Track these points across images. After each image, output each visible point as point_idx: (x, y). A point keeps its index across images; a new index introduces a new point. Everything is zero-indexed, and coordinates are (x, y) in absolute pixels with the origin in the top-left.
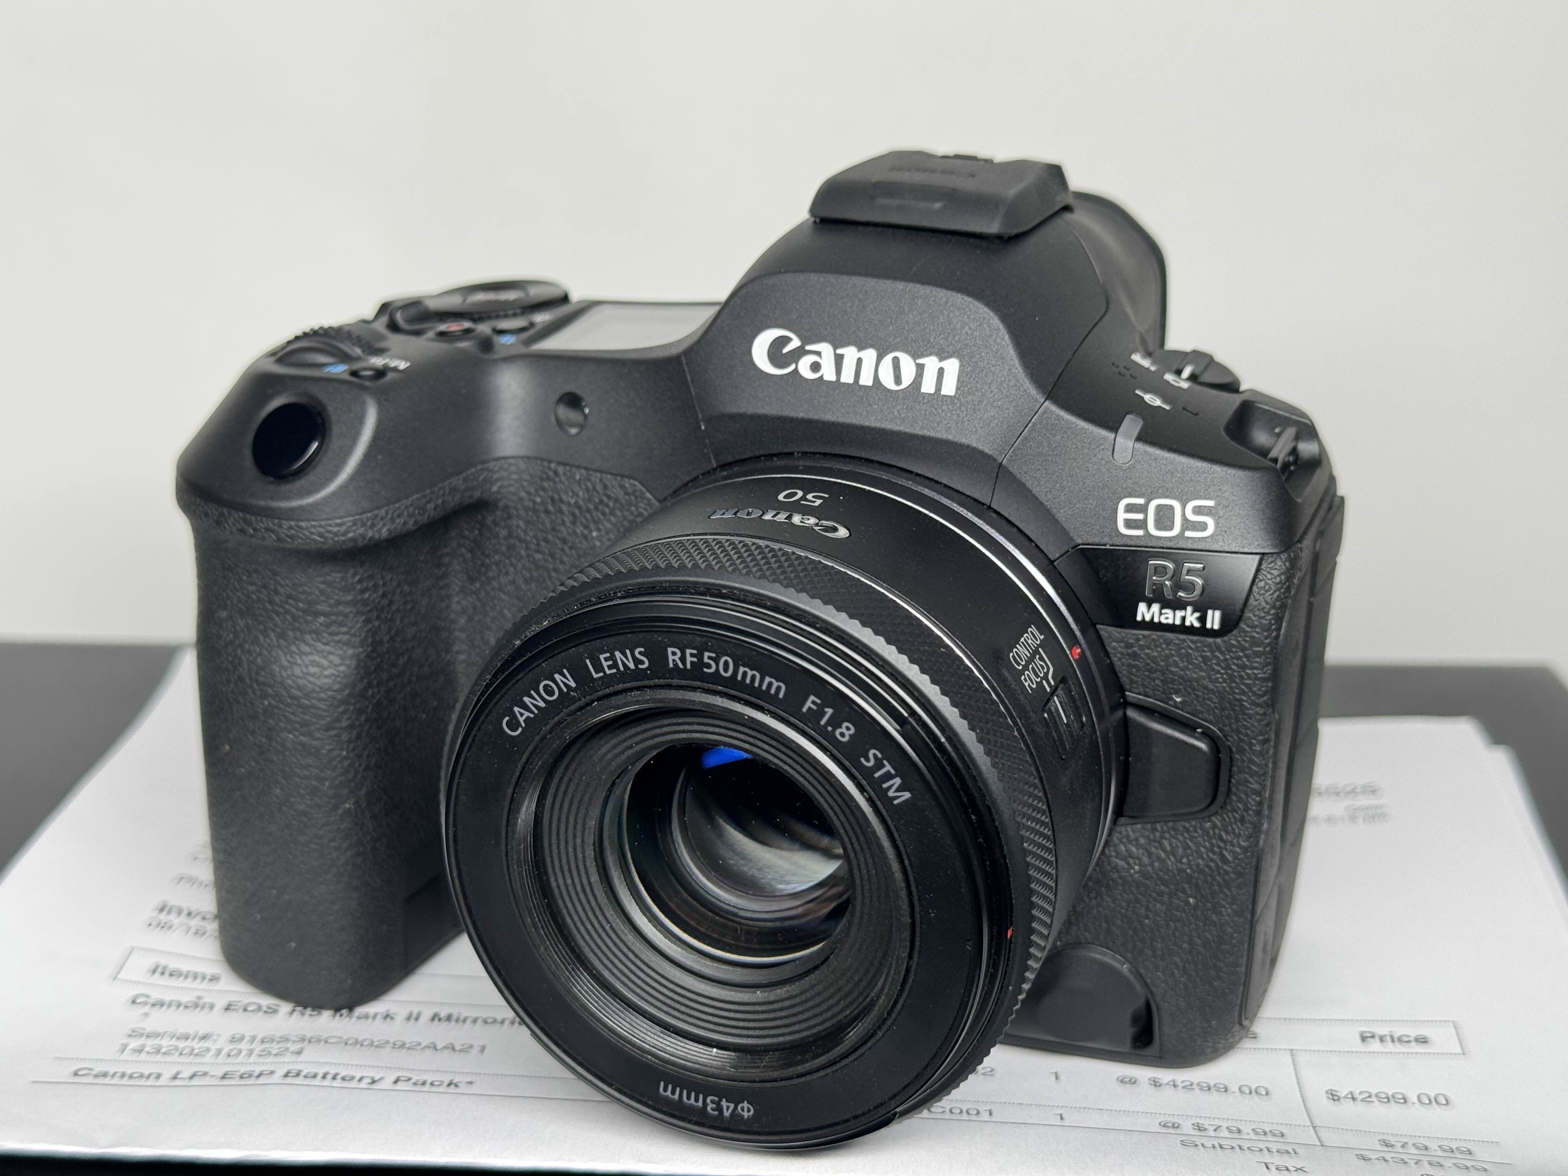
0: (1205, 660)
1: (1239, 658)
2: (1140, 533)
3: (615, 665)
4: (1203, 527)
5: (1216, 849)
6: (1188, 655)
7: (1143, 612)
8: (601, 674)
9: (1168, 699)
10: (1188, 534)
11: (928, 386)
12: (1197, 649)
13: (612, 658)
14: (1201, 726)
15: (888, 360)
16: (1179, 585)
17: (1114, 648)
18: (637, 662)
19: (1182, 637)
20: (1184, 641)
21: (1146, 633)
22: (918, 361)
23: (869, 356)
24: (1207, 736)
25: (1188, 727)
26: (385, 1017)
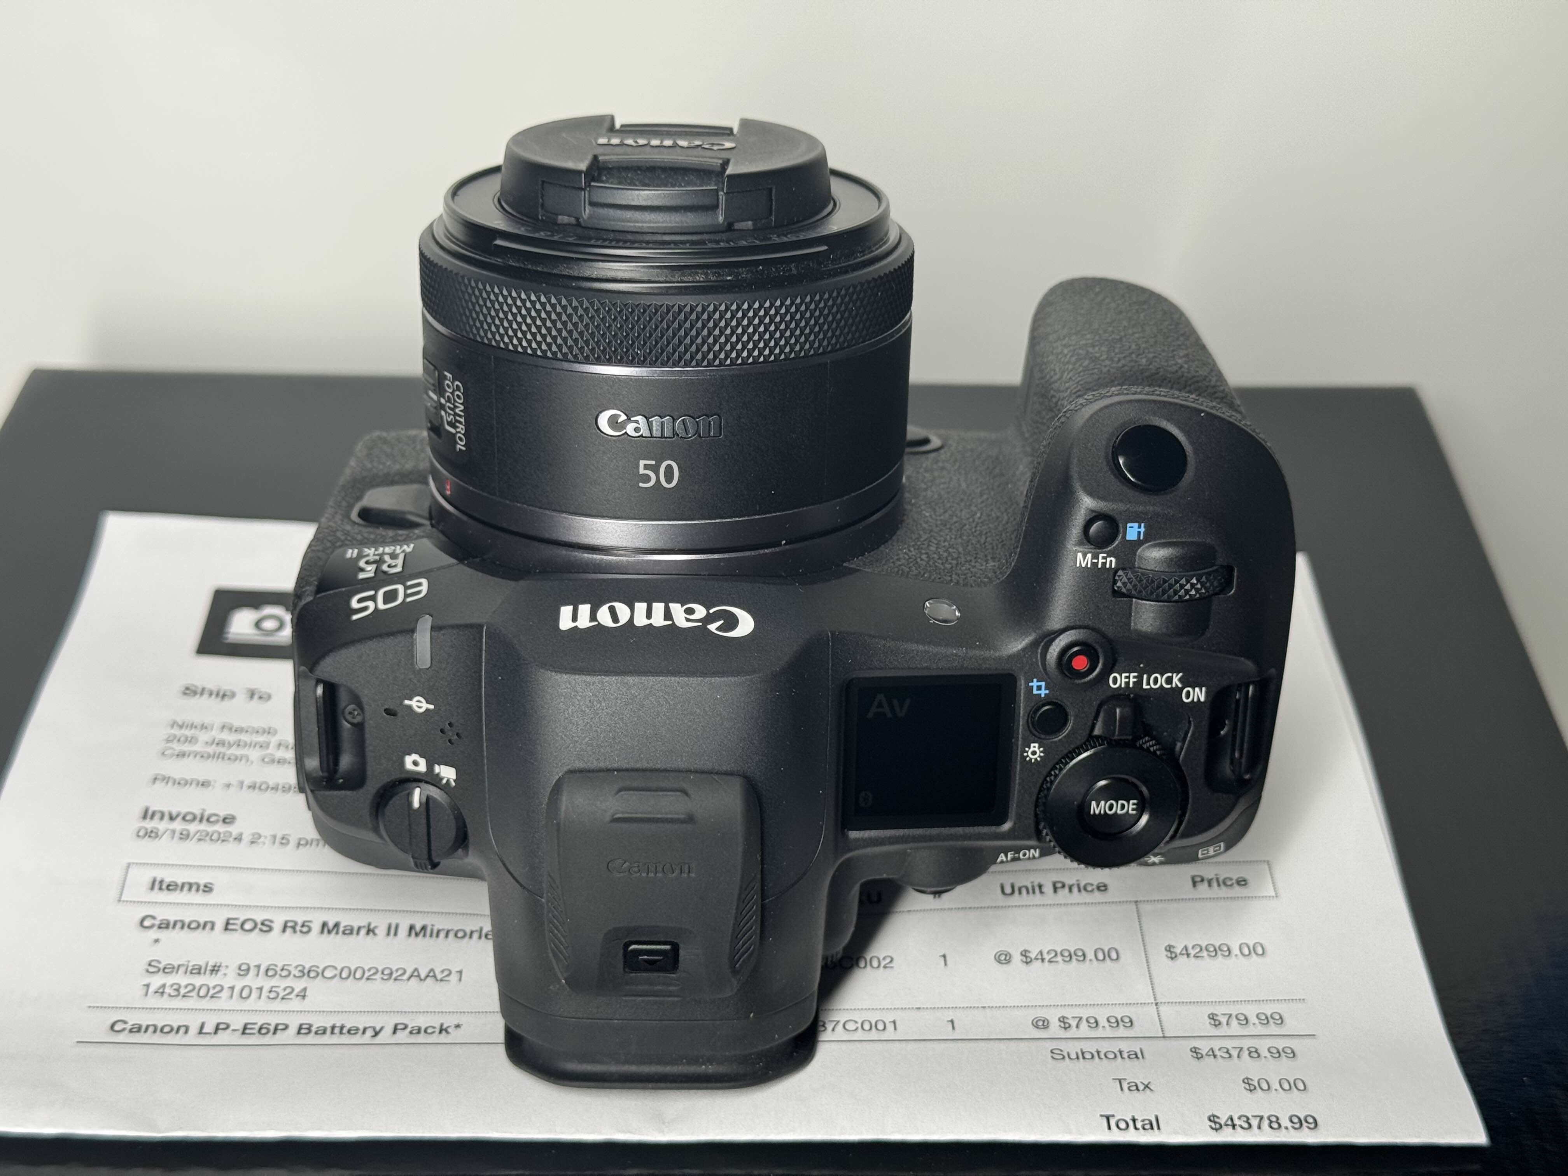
26: (368, 933)
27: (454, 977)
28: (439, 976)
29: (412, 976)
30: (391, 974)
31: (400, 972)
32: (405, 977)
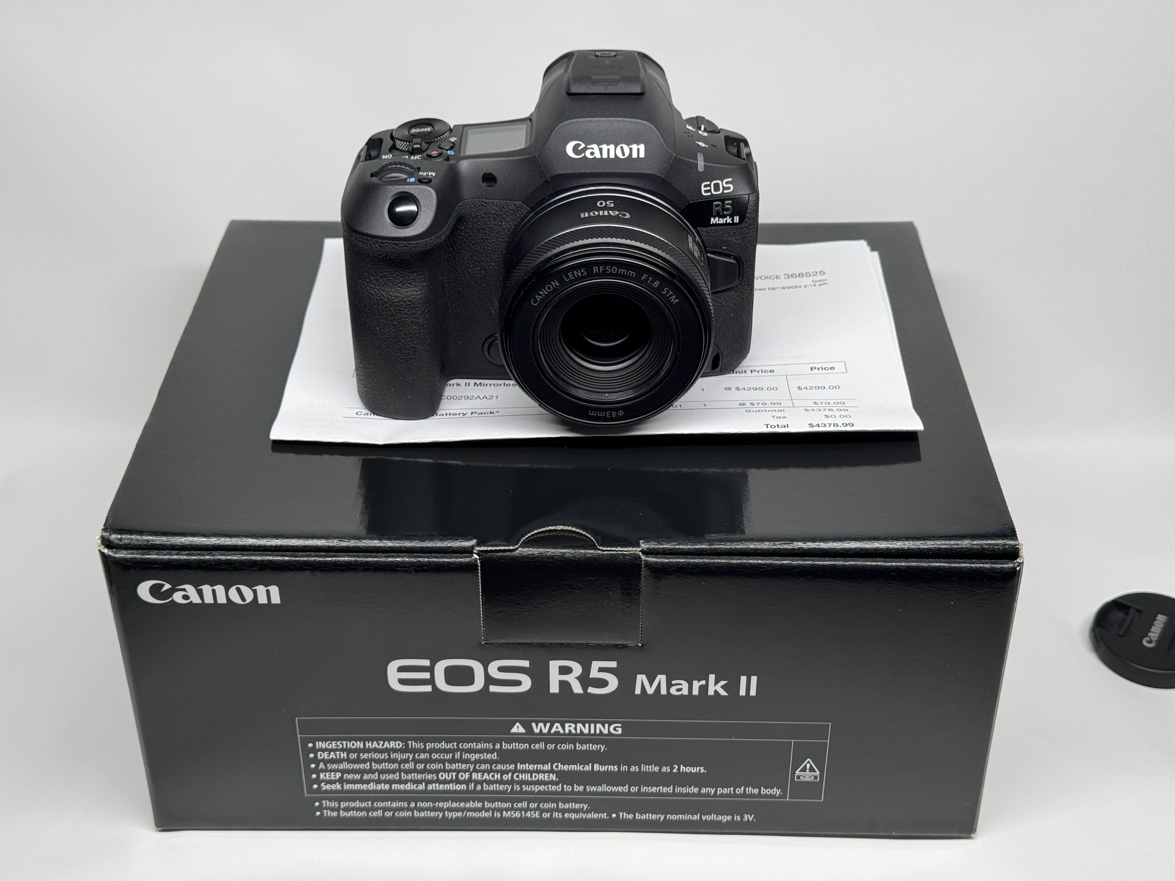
0: (734, 233)
1: (745, 231)
2: (709, 194)
3: (574, 276)
4: (729, 188)
5: (740, 296)
6: (729, 233)
7: (713, 221)
8: (569, 279)
9: (721, 248)
10: (725, 191)
11: (635, 155)
12: (731, 230)
13: (573, 273)
14: (732, 255)
15: (619, 148)
16: (724, 209)
17: (703, 235)
18: (582, 273)
19: (726, 227)
20: (727, 228)
21: (714, 227)
22: (630, 147)
23: (612, 147)
24: (735, 258)
25: (728, 256)
26: (457, 385)
27: (495, 398)
28: (488, 398)
29: (477, 398)
30: (468, 397)
31: (472, 397)
32: (474, 398)
